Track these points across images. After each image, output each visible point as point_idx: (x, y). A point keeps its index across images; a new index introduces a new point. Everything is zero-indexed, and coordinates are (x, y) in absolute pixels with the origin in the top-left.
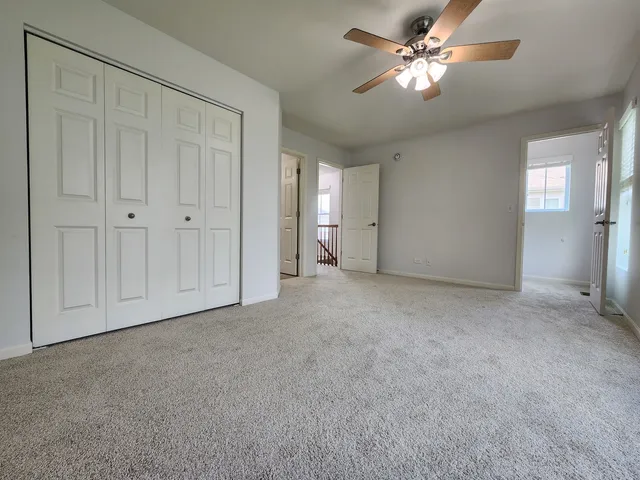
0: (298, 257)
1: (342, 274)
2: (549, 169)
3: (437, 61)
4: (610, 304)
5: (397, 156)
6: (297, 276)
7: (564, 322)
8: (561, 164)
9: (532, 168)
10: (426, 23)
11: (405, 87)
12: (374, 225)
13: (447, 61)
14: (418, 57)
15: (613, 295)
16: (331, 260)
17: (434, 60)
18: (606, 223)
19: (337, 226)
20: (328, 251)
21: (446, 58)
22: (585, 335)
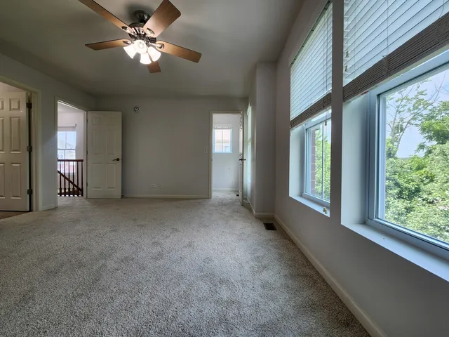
0: (30, 192)
1: (87, 203)
2: (224, 130)
3: (154, 47)
4: (246, 199)
5: (136, 109)
6: (31, 210)
7: (227, 213)
8: (228, 129)
9: (216, 129)
10: (146, 18)
11: (132, 57)
12: (118, 160)
13: (161, 50)
14: (140, 39)
15: (246, 195)
16: (78, 191)
17: (152, 46)
18: (242, 160)
19: (82, 161)
20: (73, 183)
21: (161, 48)
22: (235, 217)
